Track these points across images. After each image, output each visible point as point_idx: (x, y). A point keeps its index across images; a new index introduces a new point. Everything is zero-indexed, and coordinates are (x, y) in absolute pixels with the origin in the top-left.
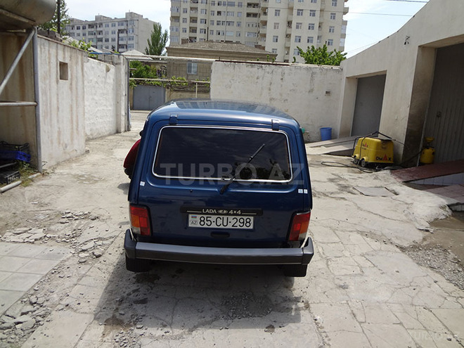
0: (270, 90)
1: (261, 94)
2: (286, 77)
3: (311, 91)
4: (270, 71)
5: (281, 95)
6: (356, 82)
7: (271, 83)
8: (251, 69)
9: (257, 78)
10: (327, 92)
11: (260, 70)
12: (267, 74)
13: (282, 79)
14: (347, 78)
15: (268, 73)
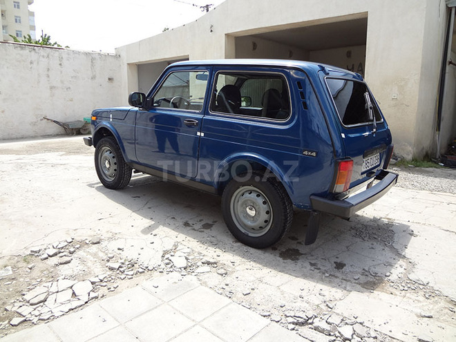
0: (48, 77)
1: (39, 82)
2: (65, 62)
3: (93, 78)
4: (46, 55)
5: (62, 82)
6: (136, 68)
7: (48, 70)
8: (22, 52)
9: (31, 63)
10: (109, 79)
11: (33, 52)
12: (41, 58)
13: (60, 64)
14: (128, 64)
15: (43, 57)
